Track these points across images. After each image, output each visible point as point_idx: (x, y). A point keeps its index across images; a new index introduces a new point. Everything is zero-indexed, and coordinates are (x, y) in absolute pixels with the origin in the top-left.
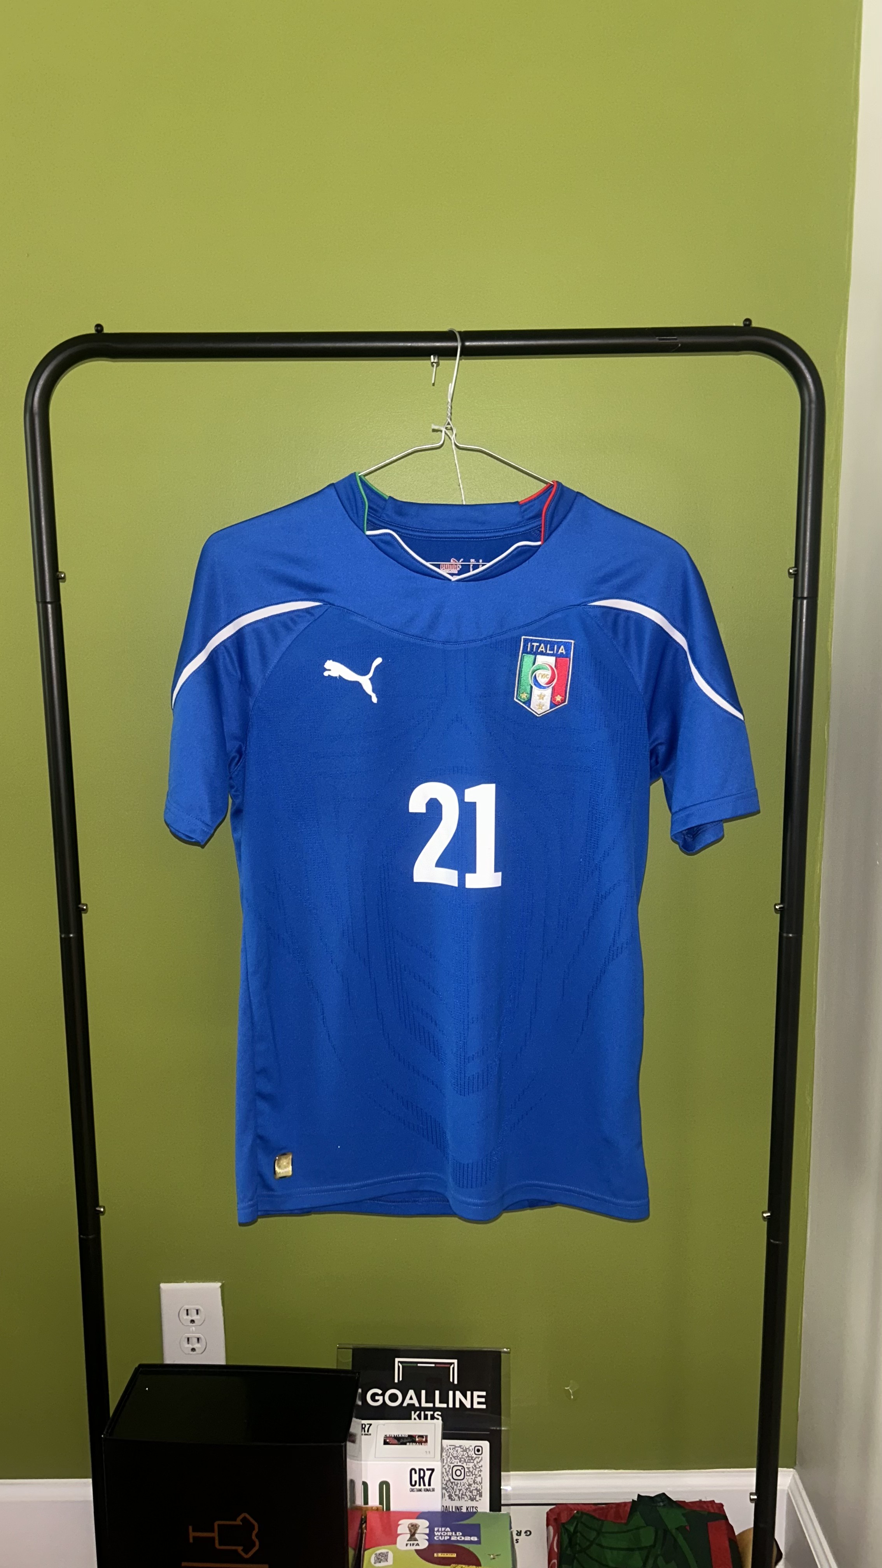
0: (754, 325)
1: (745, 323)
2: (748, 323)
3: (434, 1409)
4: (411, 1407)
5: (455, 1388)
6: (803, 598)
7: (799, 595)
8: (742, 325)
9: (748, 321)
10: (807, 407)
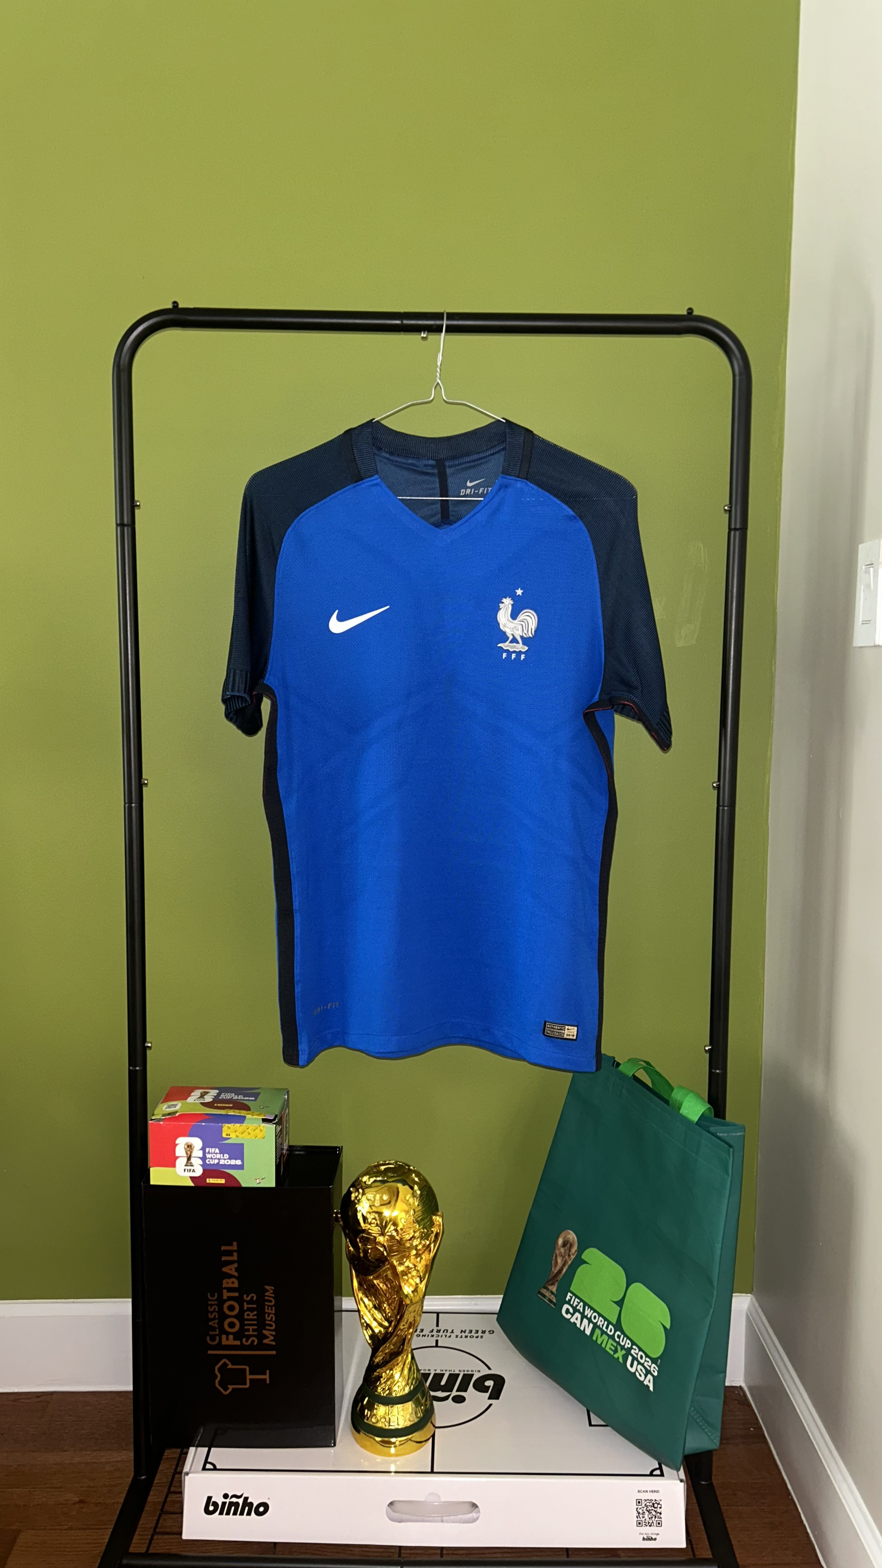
0: (695, 313)
1: (688, 311)
2: (690, 311)
6: (735, 529)
7: (733, 527)
8: (685, 313)
9: (690, 310)
10: (737, 378)
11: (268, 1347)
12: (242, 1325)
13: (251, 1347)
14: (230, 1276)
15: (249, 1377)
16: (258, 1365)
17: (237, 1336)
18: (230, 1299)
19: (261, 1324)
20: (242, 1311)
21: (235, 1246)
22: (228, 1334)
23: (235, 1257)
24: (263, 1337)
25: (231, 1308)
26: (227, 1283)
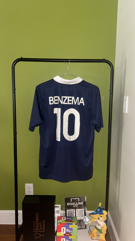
3: (76, 205)
4: (73, 205)
5: (79, 202)
11: (43, 230)
12: (39, 227)
13: (41, 231)
14: (37, 218)
15: (40, 236)
16: (42, 234)
17: (38, 229)
18: (37, 222)
19: (42, 227)
20: (39, 224)
21: (38, 213)
22: (37, 228)
23: (38, 215)
24: (42, 229)
25: (37, 224)
26: (36, 220)
